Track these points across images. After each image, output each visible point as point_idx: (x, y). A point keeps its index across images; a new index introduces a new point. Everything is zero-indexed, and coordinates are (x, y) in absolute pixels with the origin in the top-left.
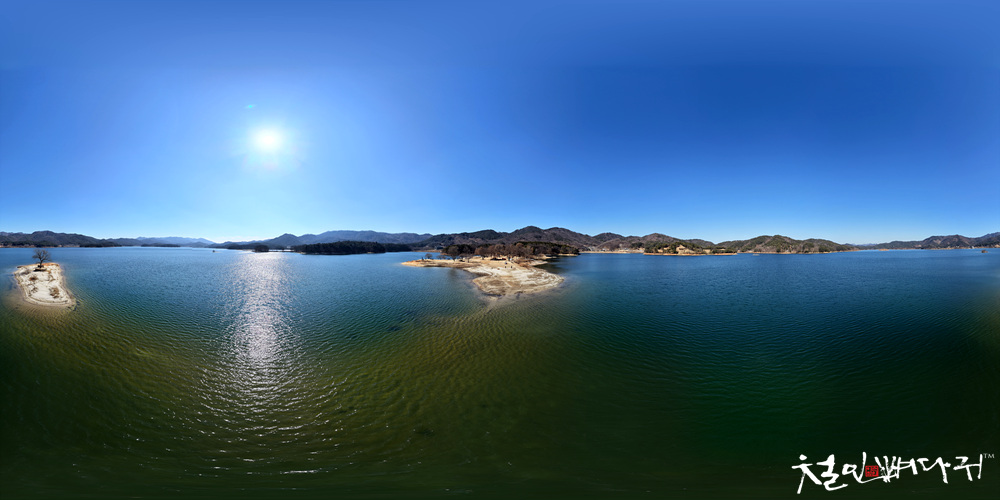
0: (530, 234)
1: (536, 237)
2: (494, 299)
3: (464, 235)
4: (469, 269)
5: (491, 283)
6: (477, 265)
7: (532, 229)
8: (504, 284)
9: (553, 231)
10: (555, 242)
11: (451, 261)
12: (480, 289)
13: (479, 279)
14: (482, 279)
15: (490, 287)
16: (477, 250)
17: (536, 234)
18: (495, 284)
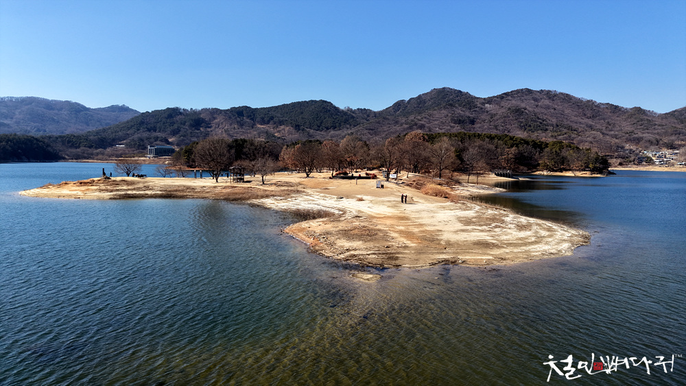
0: (441, 114)
1: (460, 122)
2: (366, 277)
3: (242, 115)
4: (268, 202)
5: (347, 234)
6: (291, 191)
7: (447, 98)
8: (386, 237)
9: (514, 102)
10: (521, 134)
11: (207, 182)
12: (313, 251)
13: (304, 224)
14: (316, 225)
15: (344, 243)
16: (286, 154)
17: (460, 111)
18: (359, 237)
